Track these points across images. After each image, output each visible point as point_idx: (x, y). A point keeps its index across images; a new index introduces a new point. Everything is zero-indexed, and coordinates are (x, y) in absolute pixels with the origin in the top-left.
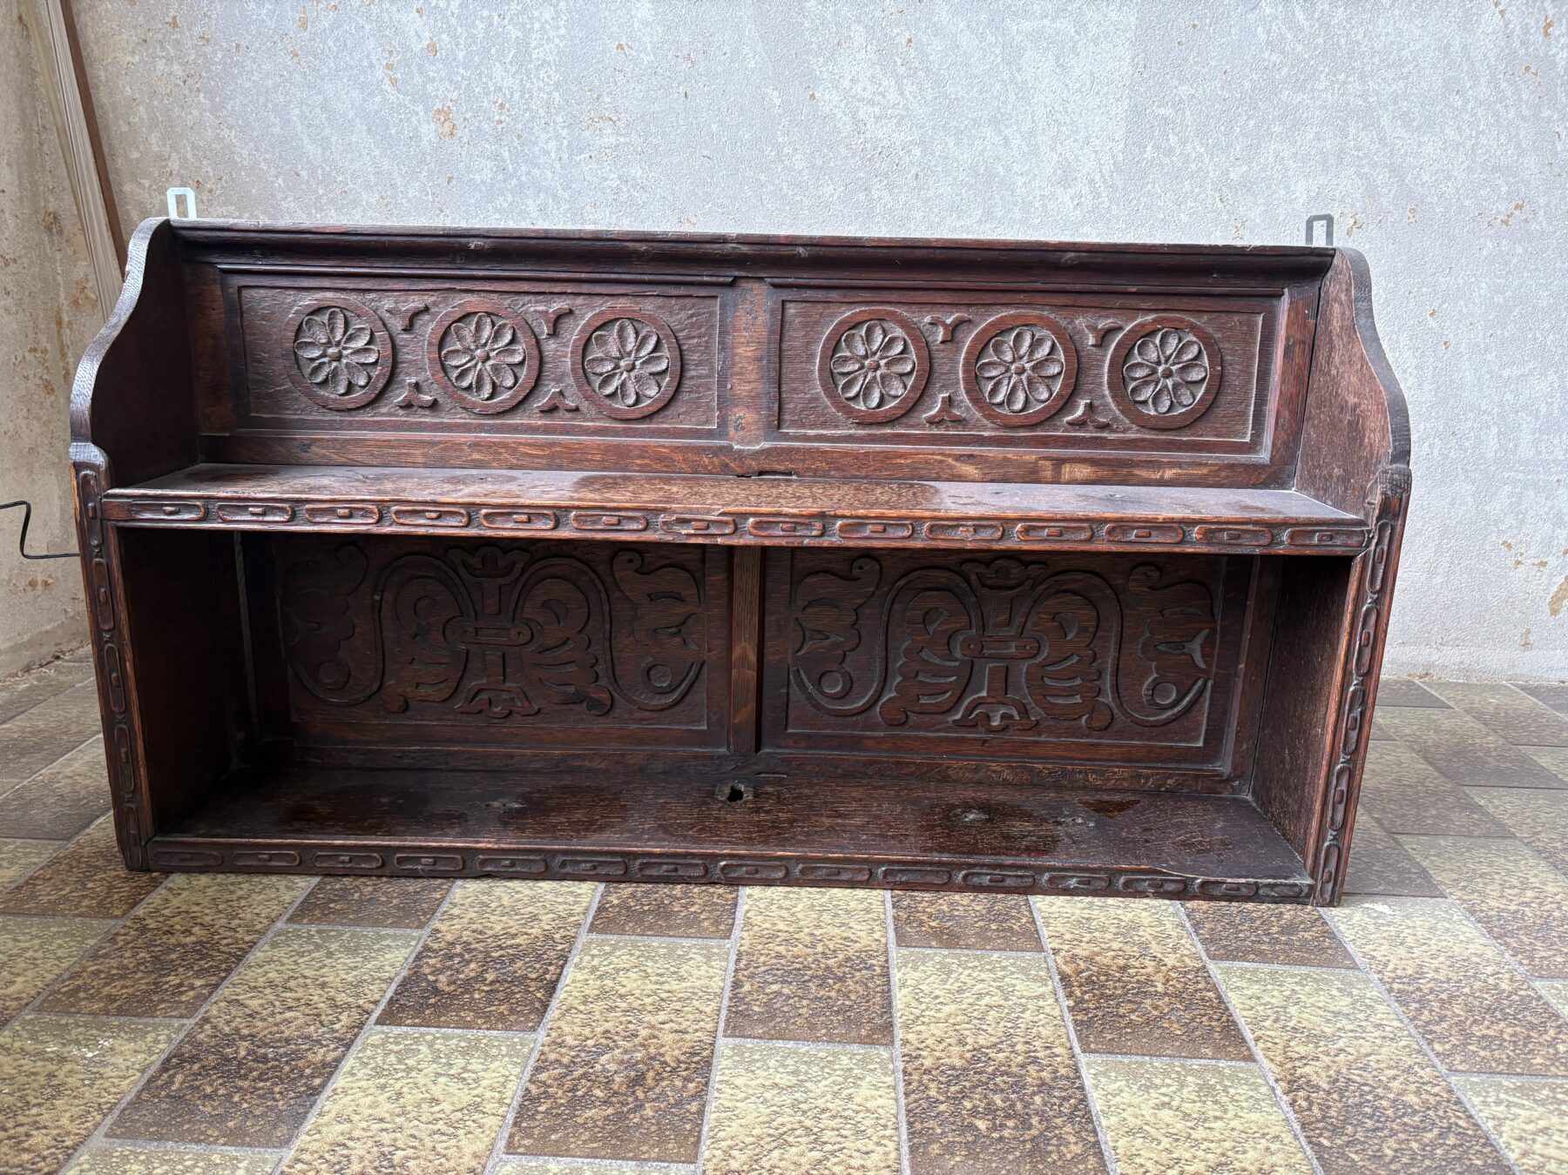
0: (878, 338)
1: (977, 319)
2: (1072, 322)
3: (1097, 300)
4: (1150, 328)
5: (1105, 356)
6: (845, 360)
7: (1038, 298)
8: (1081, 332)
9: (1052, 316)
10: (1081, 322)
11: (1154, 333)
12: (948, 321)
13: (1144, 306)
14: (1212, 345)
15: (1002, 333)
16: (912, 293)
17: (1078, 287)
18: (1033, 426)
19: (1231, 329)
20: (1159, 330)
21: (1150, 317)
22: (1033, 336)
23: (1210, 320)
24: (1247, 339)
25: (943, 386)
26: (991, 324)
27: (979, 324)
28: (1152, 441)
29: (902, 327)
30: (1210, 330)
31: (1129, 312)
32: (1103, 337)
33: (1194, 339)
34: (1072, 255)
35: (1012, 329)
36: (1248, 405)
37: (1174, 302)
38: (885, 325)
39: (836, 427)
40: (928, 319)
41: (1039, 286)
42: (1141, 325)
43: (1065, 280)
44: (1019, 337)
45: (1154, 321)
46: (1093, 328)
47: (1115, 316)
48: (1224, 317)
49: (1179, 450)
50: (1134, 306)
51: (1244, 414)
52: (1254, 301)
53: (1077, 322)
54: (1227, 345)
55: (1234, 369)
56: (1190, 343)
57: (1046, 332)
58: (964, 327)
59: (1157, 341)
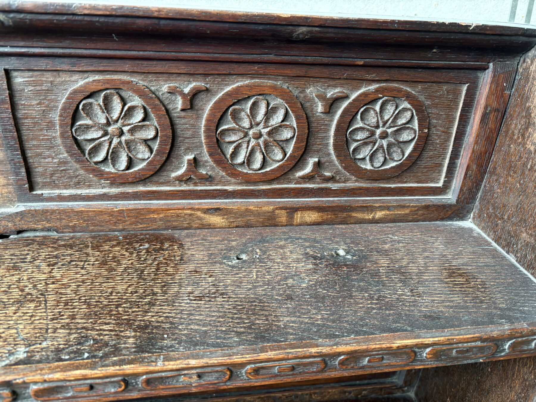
0: (117, 106)
1: (214, 88)
2: (303, 91)
3: (326, 71)
4: (372, 97)
5: (332, 121)
6: (88, 128)
7: (272, 69)
8: (311, 100)
9: (285, 86)
10: (312, 91)
11: (375, 101)
12: (187, 90)
13: (369, 77)
14: (423, 111)
15: (238, 102)
16: (145, 63)
17: (310, 59)
18: (270, 181)
19: (439, 97)
20: (381, 98)
21: (373, 87)
22: (268, 104)
23: (423, 89)
24: (451, 106)
25: (188, 148)
26: (228, 94)
27: (216, 93)
28: (367, 189)
29: (140, 96)
30: (422, 98)
31: (355, 83)
32: (332, 104)
33: (409, 106)
34: (304, 29)
35: (249, 98)
36: (444, 159)
37: (395, 73)
38: (123, 94)
39: (89, 186)
40: (165, 88)
41: (272, 57)
42: (365, 94)
43: (297, 53)
44: (255, 105)
45: (377, 91)
46: (322, 97)
47: (342, 86)
48: (435, 87)
49: (388, 195)
50: (360, 77)
51: (441, 165)
52: (462, 73)
53: (308, 91)
54: (434, 111)
55: (438, 130)
56: (405, 110)
57: (279, 101)
58: (202, 96)
59: (378, 108)
